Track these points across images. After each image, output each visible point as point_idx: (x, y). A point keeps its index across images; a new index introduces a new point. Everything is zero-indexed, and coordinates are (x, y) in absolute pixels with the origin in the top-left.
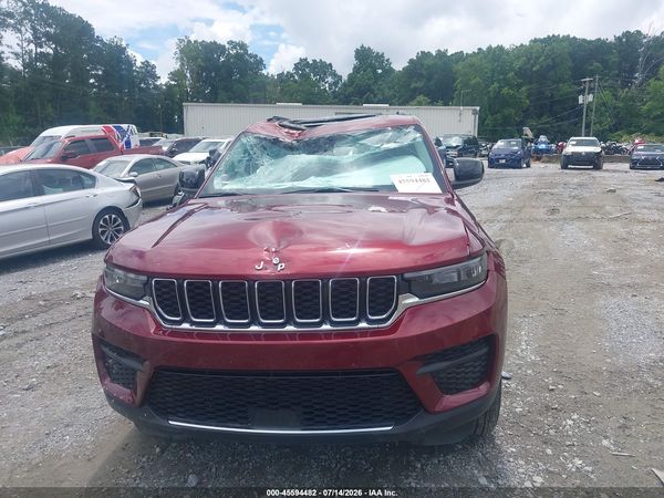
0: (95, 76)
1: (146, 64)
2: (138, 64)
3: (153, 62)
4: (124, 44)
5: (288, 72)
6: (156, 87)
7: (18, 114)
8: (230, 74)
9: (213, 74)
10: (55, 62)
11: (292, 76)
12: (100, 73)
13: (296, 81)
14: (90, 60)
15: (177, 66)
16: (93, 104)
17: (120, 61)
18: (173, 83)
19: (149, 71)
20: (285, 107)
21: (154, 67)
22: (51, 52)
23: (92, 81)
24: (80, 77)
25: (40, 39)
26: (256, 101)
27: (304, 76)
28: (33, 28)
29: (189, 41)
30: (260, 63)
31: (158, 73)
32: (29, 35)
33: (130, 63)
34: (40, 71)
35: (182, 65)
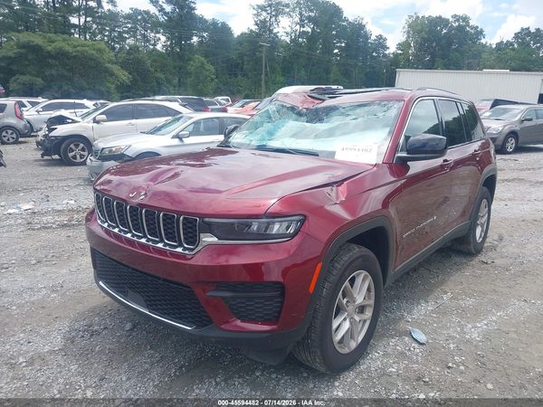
0: (339, 48)
1: (380, 37)
2: (373, 37)
3: (384, 36)
4: (364, 23)
5: (508, 41)
6: (385, 55)
7: (283, 75)
8: (450, 44)
9: (434, 44)
10: (312, 38)
11: (512, 44)
12: (343, 45)
13: (514, 49)
14: (336, 36)
15: (404, 39)
16: (334, 68)
17: (359, 36)
18: (400, 52)
19: (381, 44)
20: (497, 73)
21: (385, 39)
22: (310, 30)
23: (336, 51)
24: (328, 49)
25: (303, 21)
26: (470, 67)
27: (524, 45)
28: (300, 14)
29: (418, 17)
30: (480, 33)
31: (388, 45)
32: (297, 19)
33: (367, 37)
34: (300, 45)
35: (409, 37)
